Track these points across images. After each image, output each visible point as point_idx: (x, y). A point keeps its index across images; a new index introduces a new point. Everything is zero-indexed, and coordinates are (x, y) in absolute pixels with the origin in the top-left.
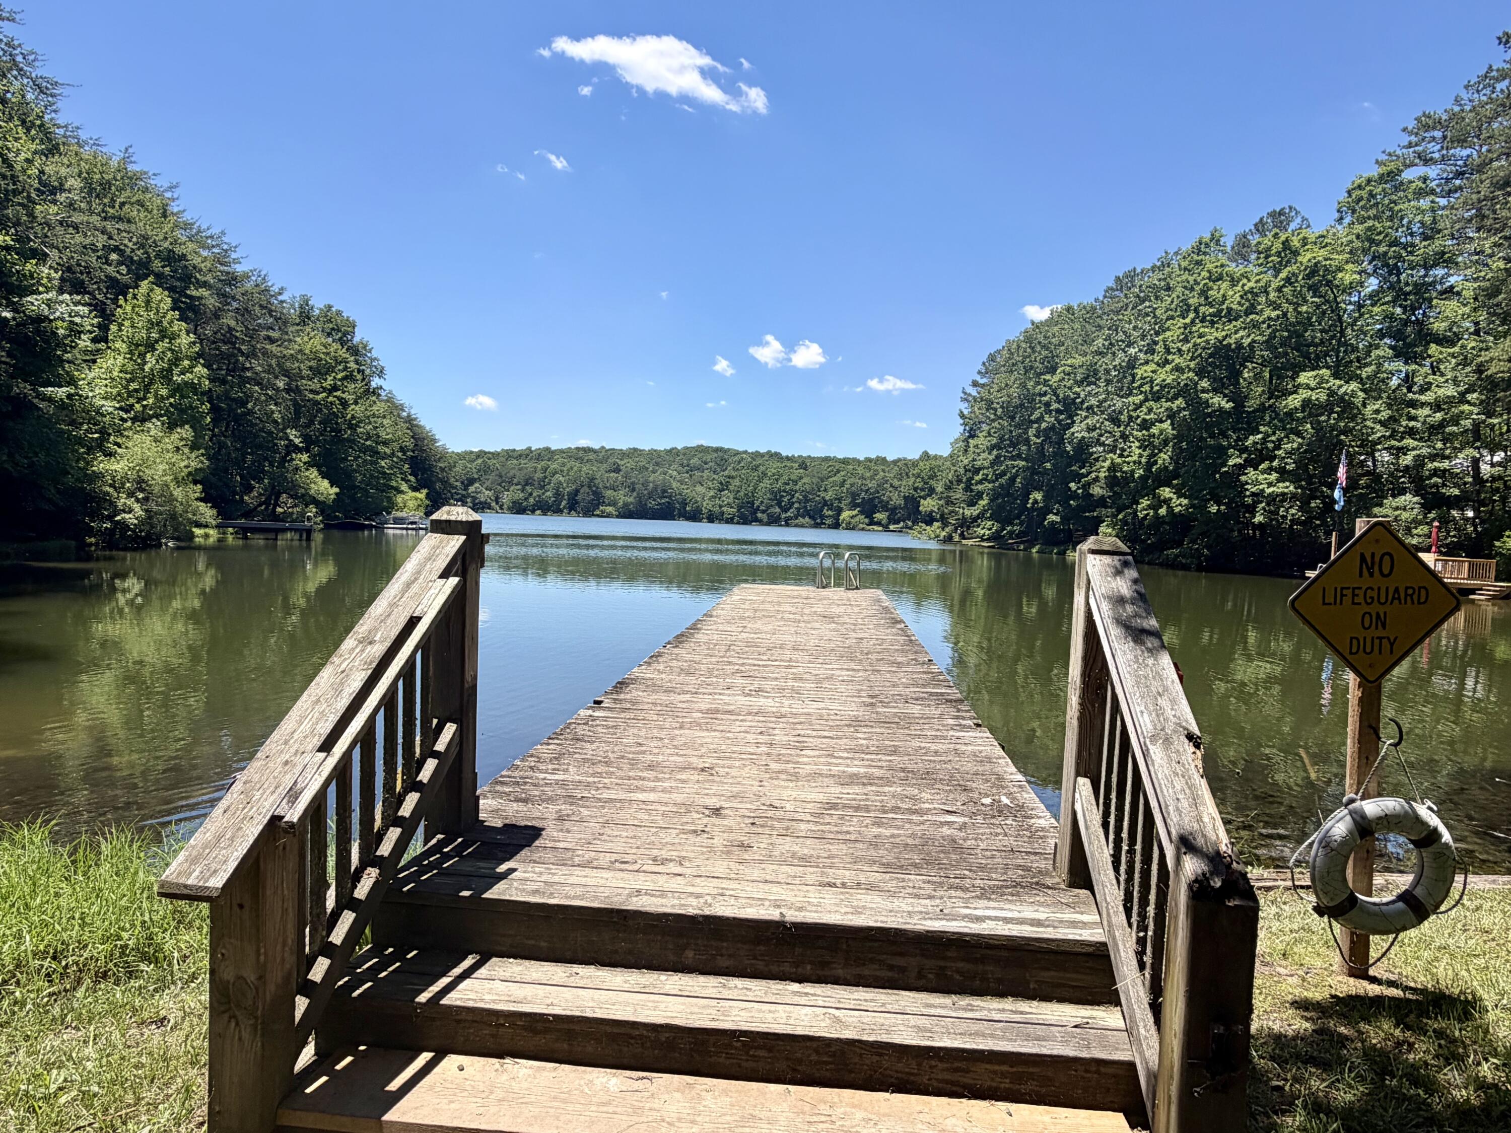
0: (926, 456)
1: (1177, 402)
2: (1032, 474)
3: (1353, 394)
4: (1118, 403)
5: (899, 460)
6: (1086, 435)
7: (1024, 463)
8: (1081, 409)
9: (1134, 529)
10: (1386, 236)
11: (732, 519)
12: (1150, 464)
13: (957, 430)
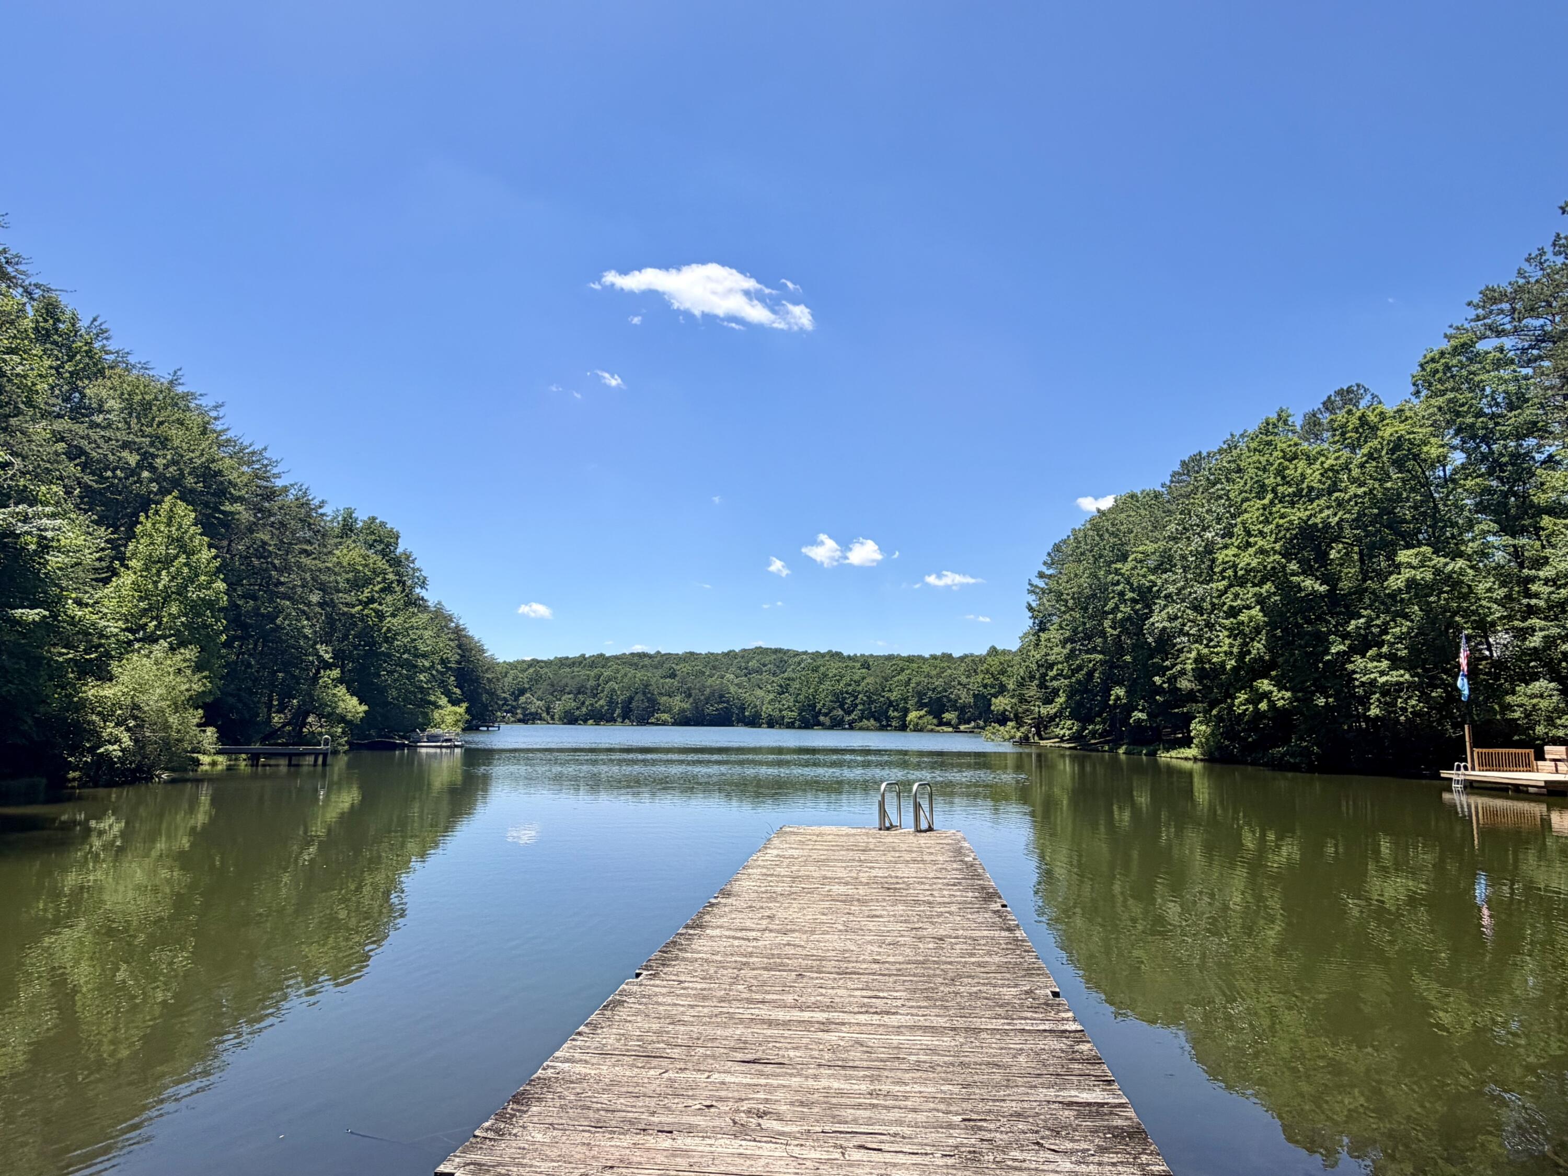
0: (993, 651)
1: (1266, 587)
2: (1111, 667)
3: (1462, 572)
4: (1200, 590)
5: (966, 656)
6: (1167, 624)
7: (1101, 656)
8: (1158, 598)
9: (1231, 725)
10: (1471, 406)
11: (793, 723)
12: (1242, 654)
13: (1026, 623)
